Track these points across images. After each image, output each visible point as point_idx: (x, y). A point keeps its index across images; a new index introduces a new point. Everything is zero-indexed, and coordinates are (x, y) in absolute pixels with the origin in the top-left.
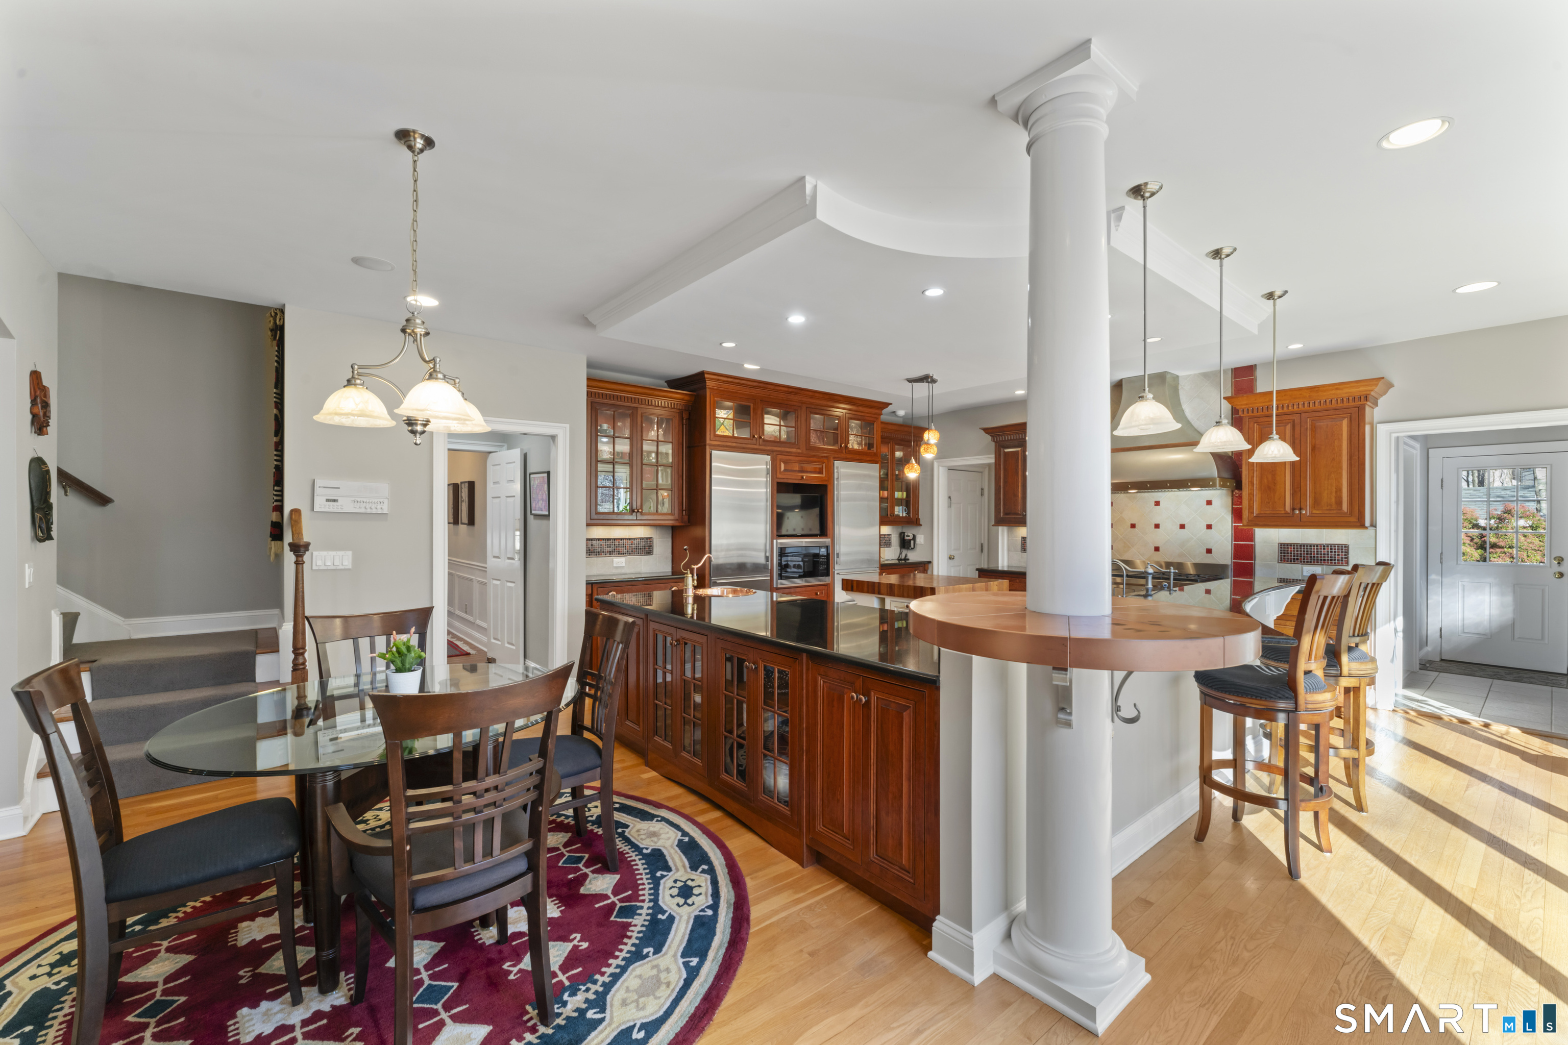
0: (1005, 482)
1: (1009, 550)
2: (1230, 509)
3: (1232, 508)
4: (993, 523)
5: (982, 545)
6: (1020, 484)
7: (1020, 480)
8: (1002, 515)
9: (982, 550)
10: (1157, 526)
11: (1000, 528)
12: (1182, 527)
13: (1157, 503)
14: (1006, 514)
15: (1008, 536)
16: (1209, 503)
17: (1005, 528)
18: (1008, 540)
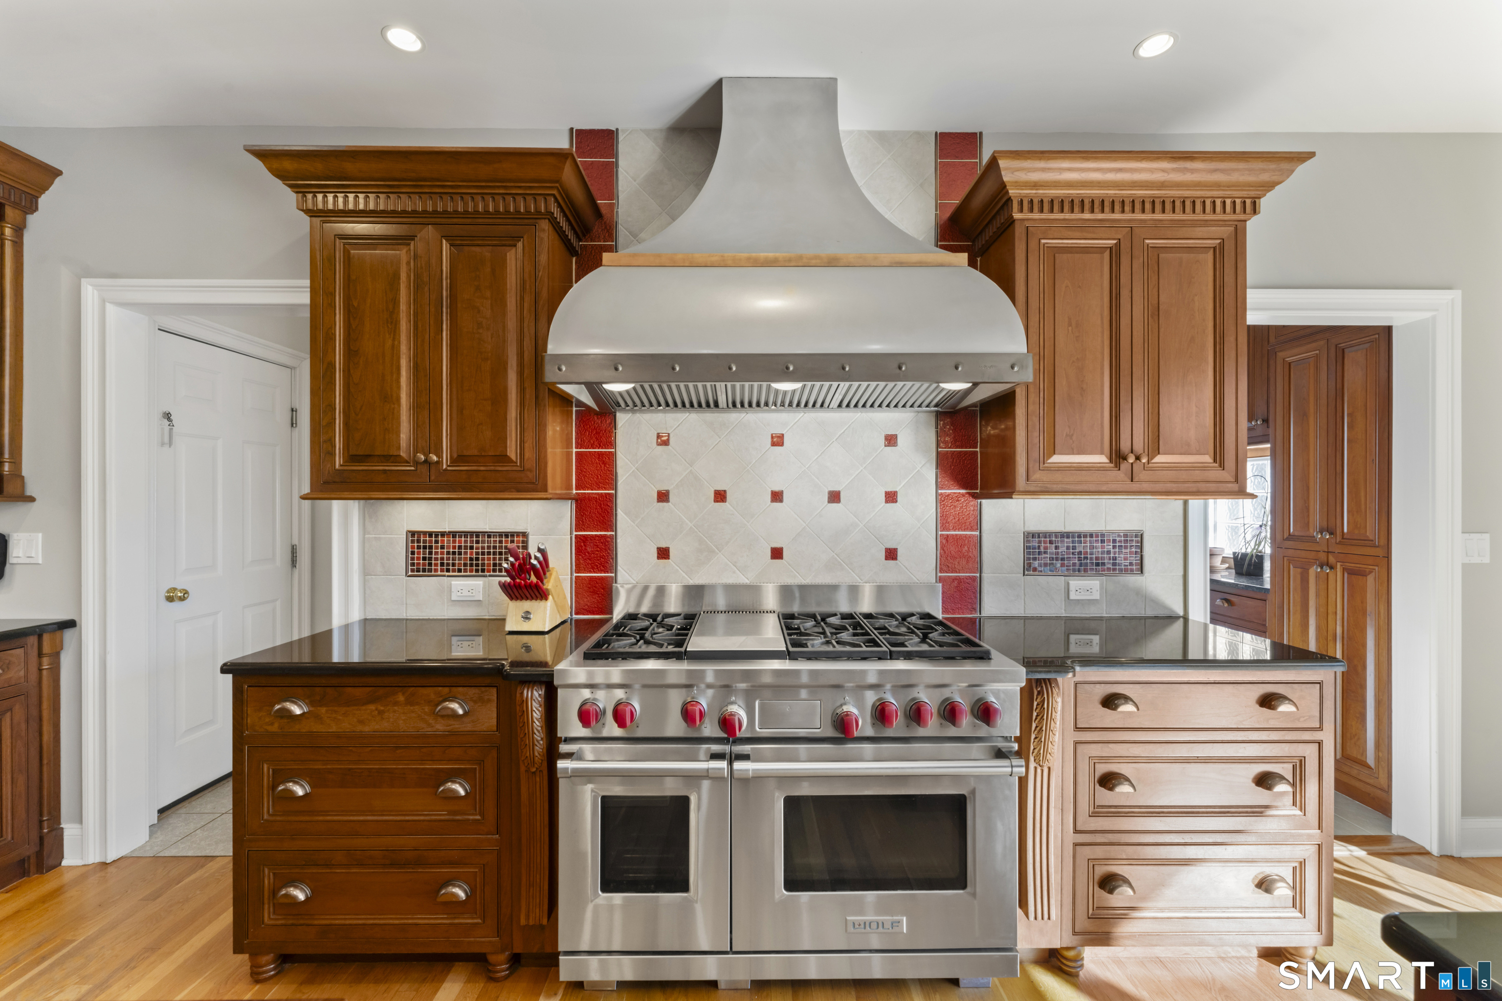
0: (351, 353)
1: (366, 572)
2: (934, 454)
3: (938, 453)
4: (306, 489)
5: (294, 551)
6: (404, 362)
7: (403, 348)
8: (338, 461)
9: (294, 562)
10: (777, 497)
11: (336, 505)
12: (834, 497)
13: (778, 441)
14: (352, 458)
15: (364, 530)
16: (891, 440)
17: (354, 507)
18: (363, 542)
